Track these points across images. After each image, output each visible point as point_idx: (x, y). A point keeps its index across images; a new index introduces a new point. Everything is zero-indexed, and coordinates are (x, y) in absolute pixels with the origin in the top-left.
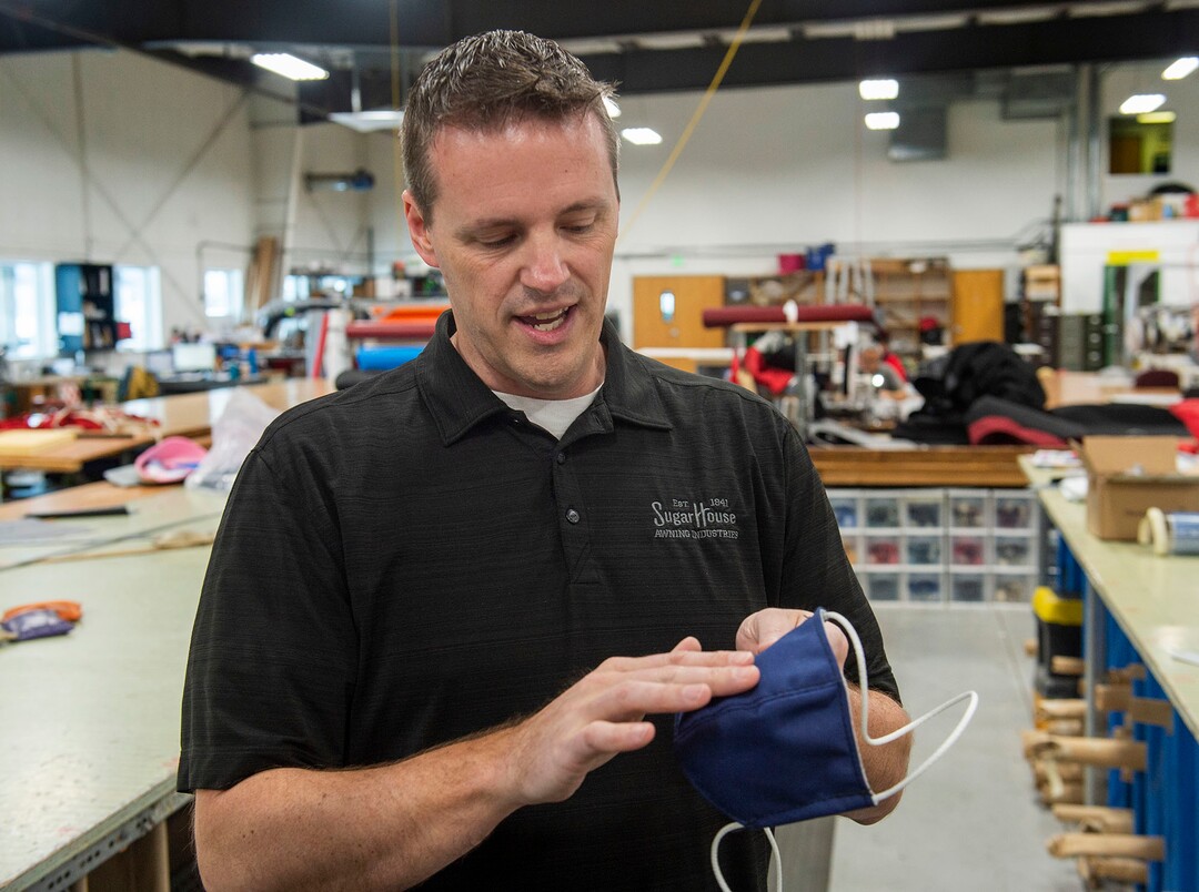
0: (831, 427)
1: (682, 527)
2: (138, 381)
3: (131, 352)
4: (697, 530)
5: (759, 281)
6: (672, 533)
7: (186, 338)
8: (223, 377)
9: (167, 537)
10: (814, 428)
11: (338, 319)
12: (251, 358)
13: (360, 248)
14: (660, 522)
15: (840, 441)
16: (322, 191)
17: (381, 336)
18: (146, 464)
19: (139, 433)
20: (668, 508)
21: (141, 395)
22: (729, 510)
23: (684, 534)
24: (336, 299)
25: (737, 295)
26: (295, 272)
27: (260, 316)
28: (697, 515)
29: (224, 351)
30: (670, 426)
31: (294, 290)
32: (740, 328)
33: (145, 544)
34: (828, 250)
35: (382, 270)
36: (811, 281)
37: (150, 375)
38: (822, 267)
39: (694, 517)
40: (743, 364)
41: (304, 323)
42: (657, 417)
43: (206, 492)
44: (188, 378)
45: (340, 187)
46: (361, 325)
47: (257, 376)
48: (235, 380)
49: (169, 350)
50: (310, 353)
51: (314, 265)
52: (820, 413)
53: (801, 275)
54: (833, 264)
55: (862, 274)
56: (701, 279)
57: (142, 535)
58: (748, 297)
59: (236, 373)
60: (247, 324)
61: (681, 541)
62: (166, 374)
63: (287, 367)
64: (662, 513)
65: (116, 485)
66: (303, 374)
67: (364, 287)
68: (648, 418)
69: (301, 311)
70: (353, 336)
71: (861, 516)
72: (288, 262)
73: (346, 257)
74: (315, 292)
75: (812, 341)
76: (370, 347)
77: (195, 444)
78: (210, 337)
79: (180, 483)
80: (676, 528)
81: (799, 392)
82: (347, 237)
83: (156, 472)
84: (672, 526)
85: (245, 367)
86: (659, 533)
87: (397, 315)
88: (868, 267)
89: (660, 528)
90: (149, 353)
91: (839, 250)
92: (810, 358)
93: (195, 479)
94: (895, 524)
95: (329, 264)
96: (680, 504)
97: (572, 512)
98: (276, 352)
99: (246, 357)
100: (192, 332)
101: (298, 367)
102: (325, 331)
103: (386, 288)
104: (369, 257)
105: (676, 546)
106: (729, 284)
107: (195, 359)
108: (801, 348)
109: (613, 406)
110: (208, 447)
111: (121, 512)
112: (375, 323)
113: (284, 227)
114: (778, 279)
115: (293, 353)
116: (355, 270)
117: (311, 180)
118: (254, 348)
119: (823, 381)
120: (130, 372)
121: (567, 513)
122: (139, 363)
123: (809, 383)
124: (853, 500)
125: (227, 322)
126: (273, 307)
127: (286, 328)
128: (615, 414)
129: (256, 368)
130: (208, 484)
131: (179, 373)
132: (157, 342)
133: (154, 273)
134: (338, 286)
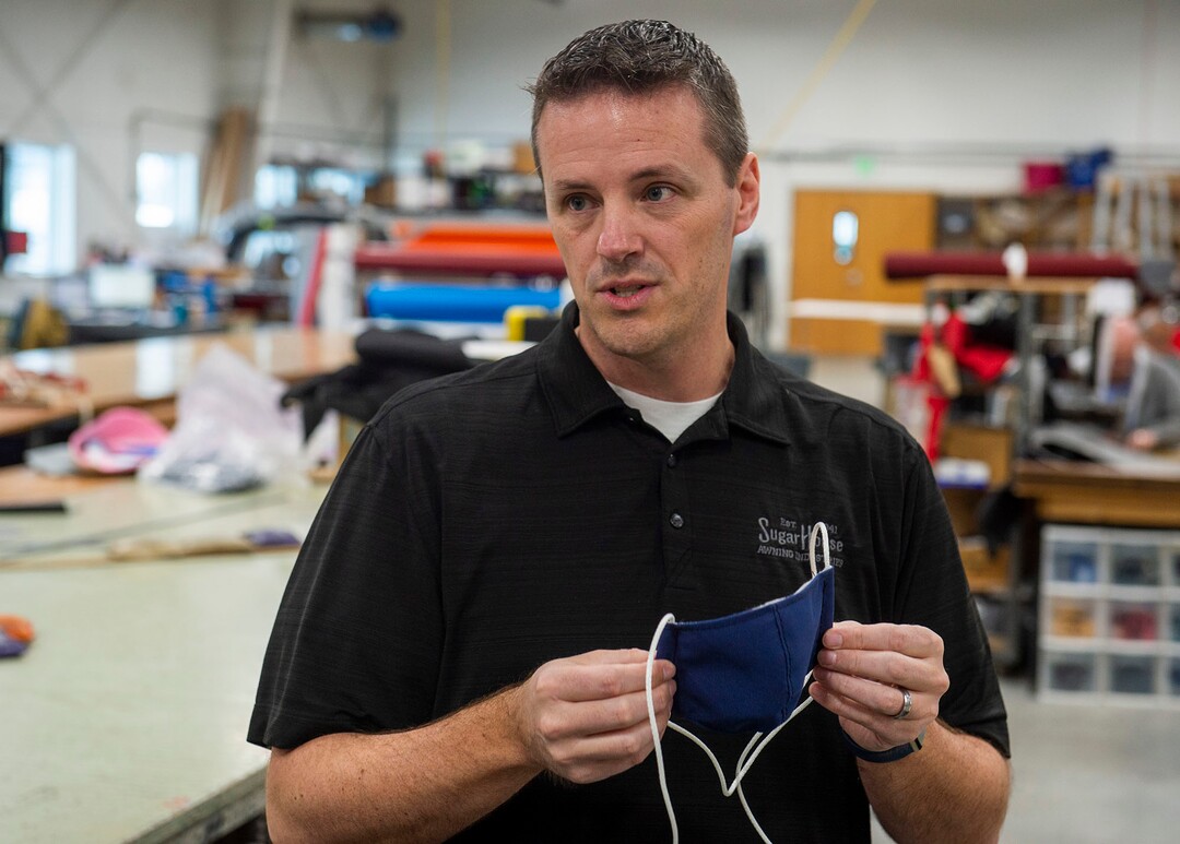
0: (1069, 435)
1: (787, 547)
2: (39, 320)
3: (26, 277)
4: (801, 552)
5: (991, 203)
6: (776, 552)
7: (108, 256)
8: (164, 319)
9: (124, 546)
10: (1041, 436)
11: (342, 240)
12: (207, 292)
13: (375, 129)
14: (764, 538)
15: (1077, 456)
16: (320, 40)
17: (407, 268)
18: (83, 447)
19: (59, 401)
20: (775, 525)
21: (44, 343)
22: (836, 537)
23: (788, 554)
24: (335, 207)
25: (955, 224)
26: (276, 162)
27: (221, 227)
28: (803, 538)
29: (167, 280)
30: (788, 441)
31: (273, 189)
32: (940, 284)
33: (95, 554)
34: (1102, 158)
35: (407, 164)
36: (1071, 205)
37: (56, 313)
38: (1090, 185)
39: (799, 539)
40: (940, 336)
41: (285, 241)
42: (777, 430)
43: (169, 490)
44: (113, 320)
45: (349, 34)
46: (376, 251)
47: (217, 319)
48: (182, 327)
49: (82, 275)
50: (298, 290)
51: (305, 152)
52: (1051, 413)
53: (1057, 195)
54: (1108, 180)
55: (1154, 198)
56: (900, 198)
57: (91, 542)
58: (972, 229)
59: (183, 314)
60: (199, 238)
61: (783, 560)
62: (78, 311)
63: (262, 306)
64: (768, 529)
65: (42, 474)
66: (285, 319)
67: (379, 190)
68: (767, 429)
69: (286, 222)
70: (365, 267)
71: (1104, 567)
72: (266, 145)
73: (352, 140)
74: (305, 194)
75: (1045, 308)
76: (388, 284)
77: (145, 419)
78: (146, 257)
79: (130, 474)
80: (781, 547)
81: (1021, 381)
82: (355, 111)
83: (97, 458)
84: (775, 544)
85: (198, 307)
86: (762, 549)
87: (432, 237)
88: (1163, 189)
89: (764, 544)
90: (55, 280)
91: (1120, 161)
92: (1039, 334)
93: (153, 469)
94: (1154, 582)
95: (328, 150)
96: (788, 524)
97: (678, 517)
98: (243, 283)
99: (197, 288)
100: (118, 250)
101: (277, 310)
102: (322, 255)
103: (413, 191)
104: (388, 143)
105: (779, 564)
106: (944, 206)
107: (122, 290)
108: (1026, 319)
109: (731, 413)
110: (169, 425)
111: (56, 509)
112: (397, 248)
113: (260, 92)
114: (1022, 200)
115: (267, 286)
116: (366, 161)
117: (305, 21)
118: (212, 277)
119: (1057, 366)
120: (26, 308)
121: (671, 517)
122: (39, 293)
123: (1037, 371)
124: (1093, 546)
125: (170, 236)
126: (239, 215)
127: (259, 247)
128: (732, 420)
129: (213, 307)
130: (173, 477)
131: (99, 309)
132: (66, 261)
133: (66, 159)
134: (338, 185)
